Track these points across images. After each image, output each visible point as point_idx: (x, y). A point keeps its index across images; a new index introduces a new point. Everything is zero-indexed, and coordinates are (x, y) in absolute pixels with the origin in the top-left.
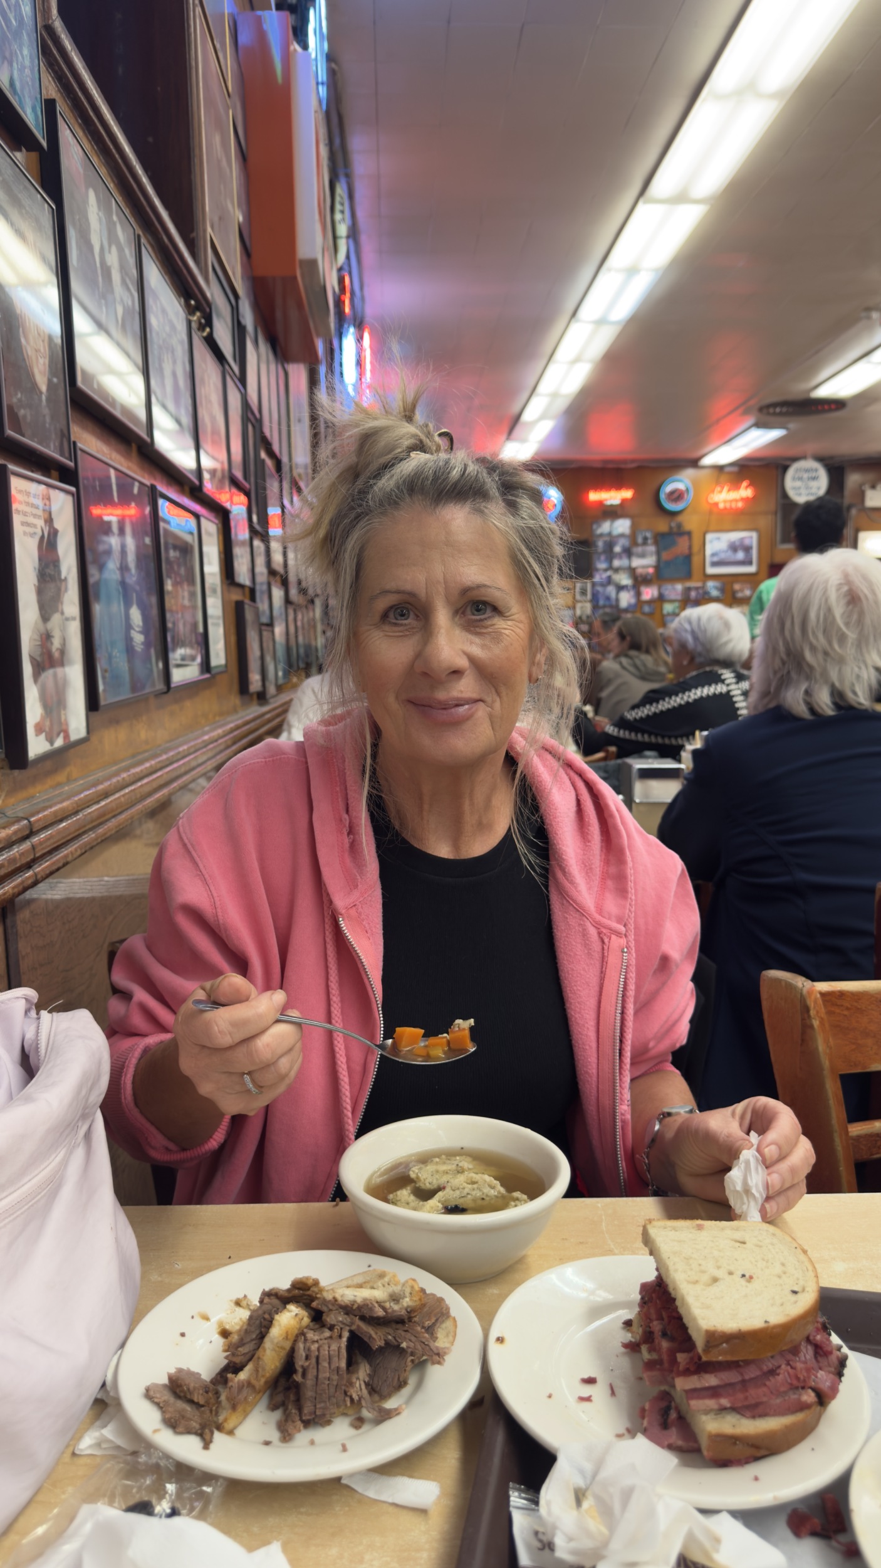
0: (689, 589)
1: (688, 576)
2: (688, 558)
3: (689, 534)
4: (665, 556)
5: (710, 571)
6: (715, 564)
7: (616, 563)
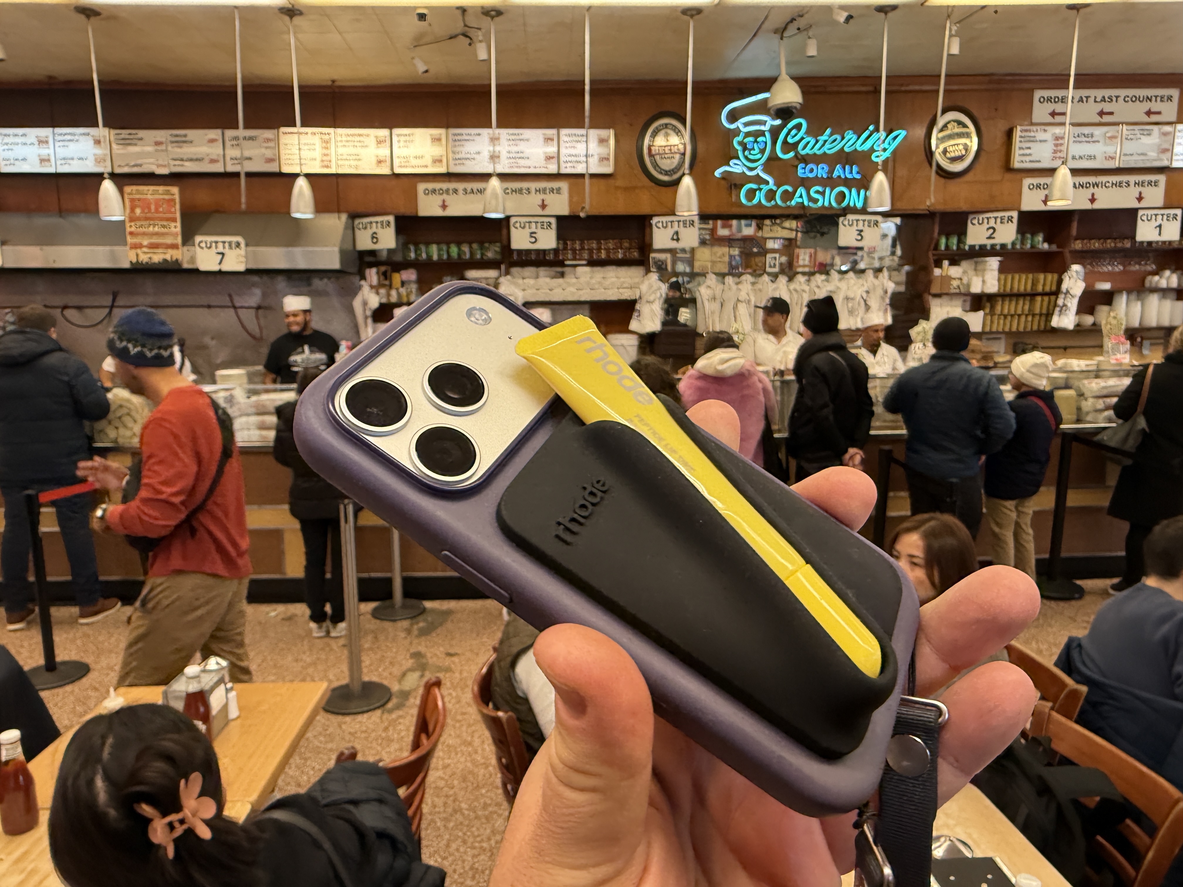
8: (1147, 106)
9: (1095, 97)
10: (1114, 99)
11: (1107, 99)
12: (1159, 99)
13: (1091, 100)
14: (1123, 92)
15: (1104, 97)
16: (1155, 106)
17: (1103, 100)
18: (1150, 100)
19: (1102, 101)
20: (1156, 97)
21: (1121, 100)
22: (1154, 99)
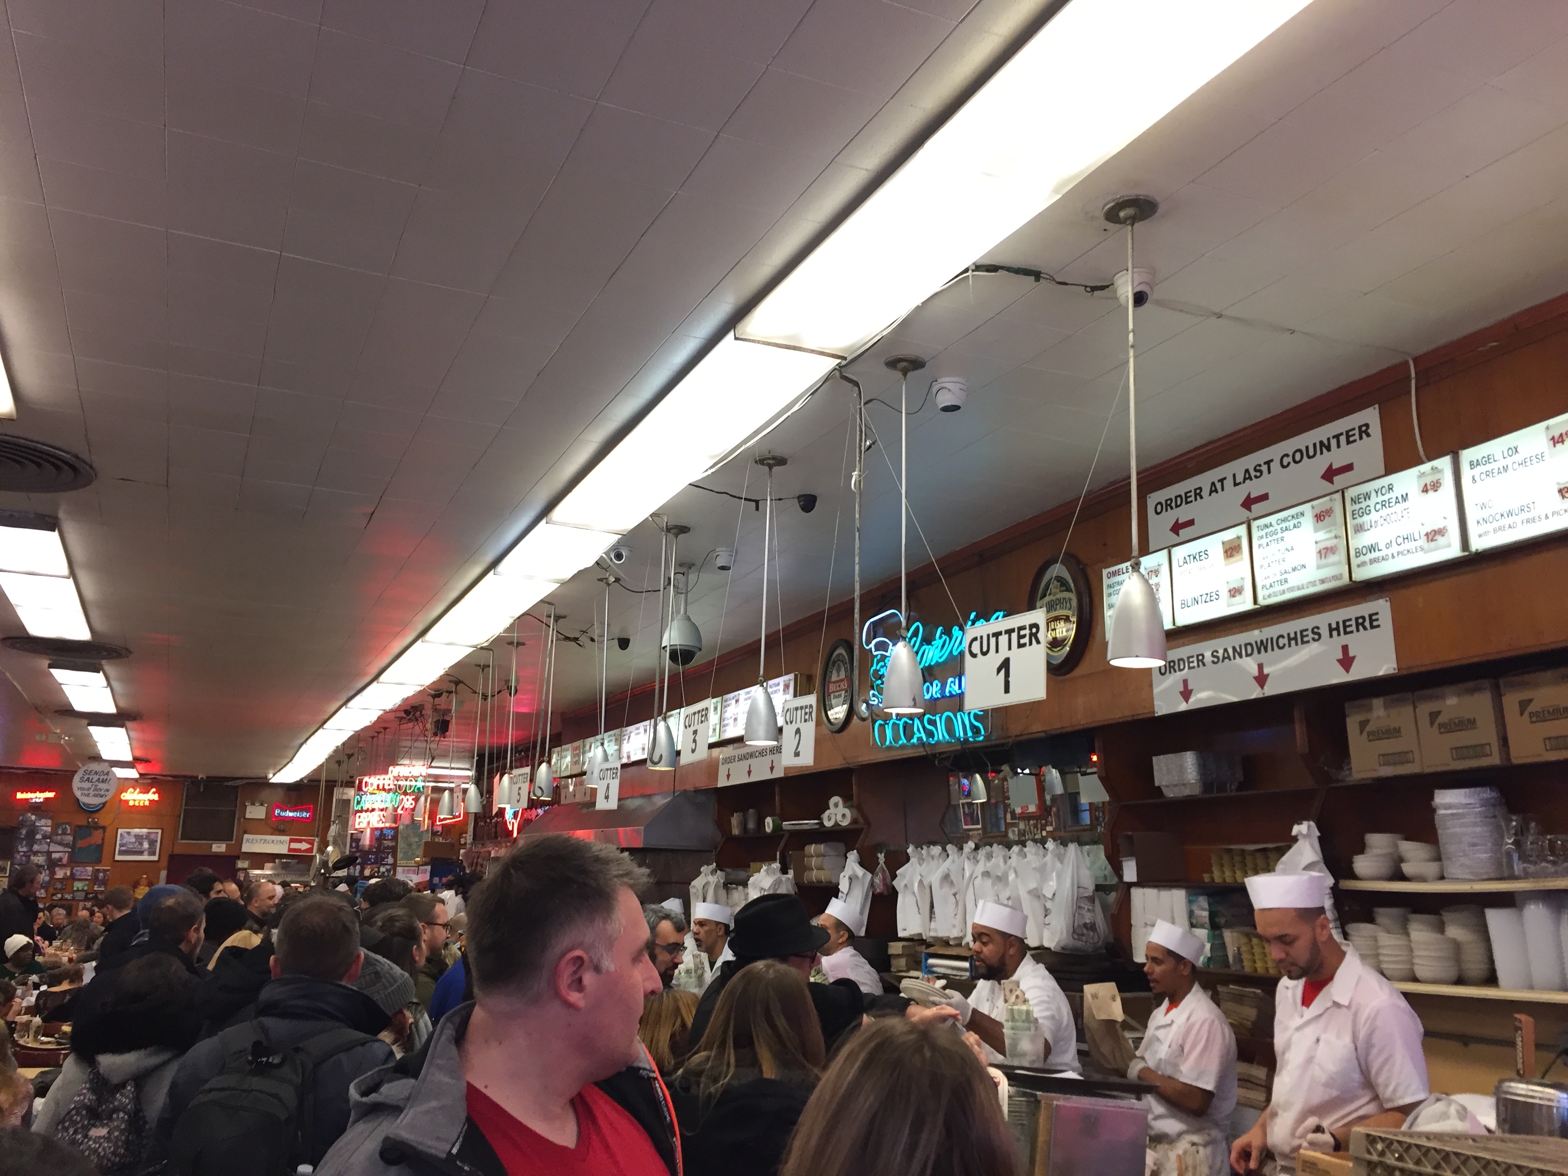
0: (98, 871)
1: (99, 861)
2: (100, 847)
3: (104, 828)
4: (80, 844)
5: (118, 858)
6: (122, 853)
7: (36, 847)
8: (1322, 462)
9: (1234, 475)
10: (1264, 468)
11: (1253, 473)
12: (1343, 439)
13: (1229, 483)
14: (1274, 452)
15: (1247, 471)
16: (1337, 457)
17: (1247, 476)
18: (1329, 449)
19: (1245, 479)
20: (1337, 437)
21: (1275, 466)
22: (1334, 442)
